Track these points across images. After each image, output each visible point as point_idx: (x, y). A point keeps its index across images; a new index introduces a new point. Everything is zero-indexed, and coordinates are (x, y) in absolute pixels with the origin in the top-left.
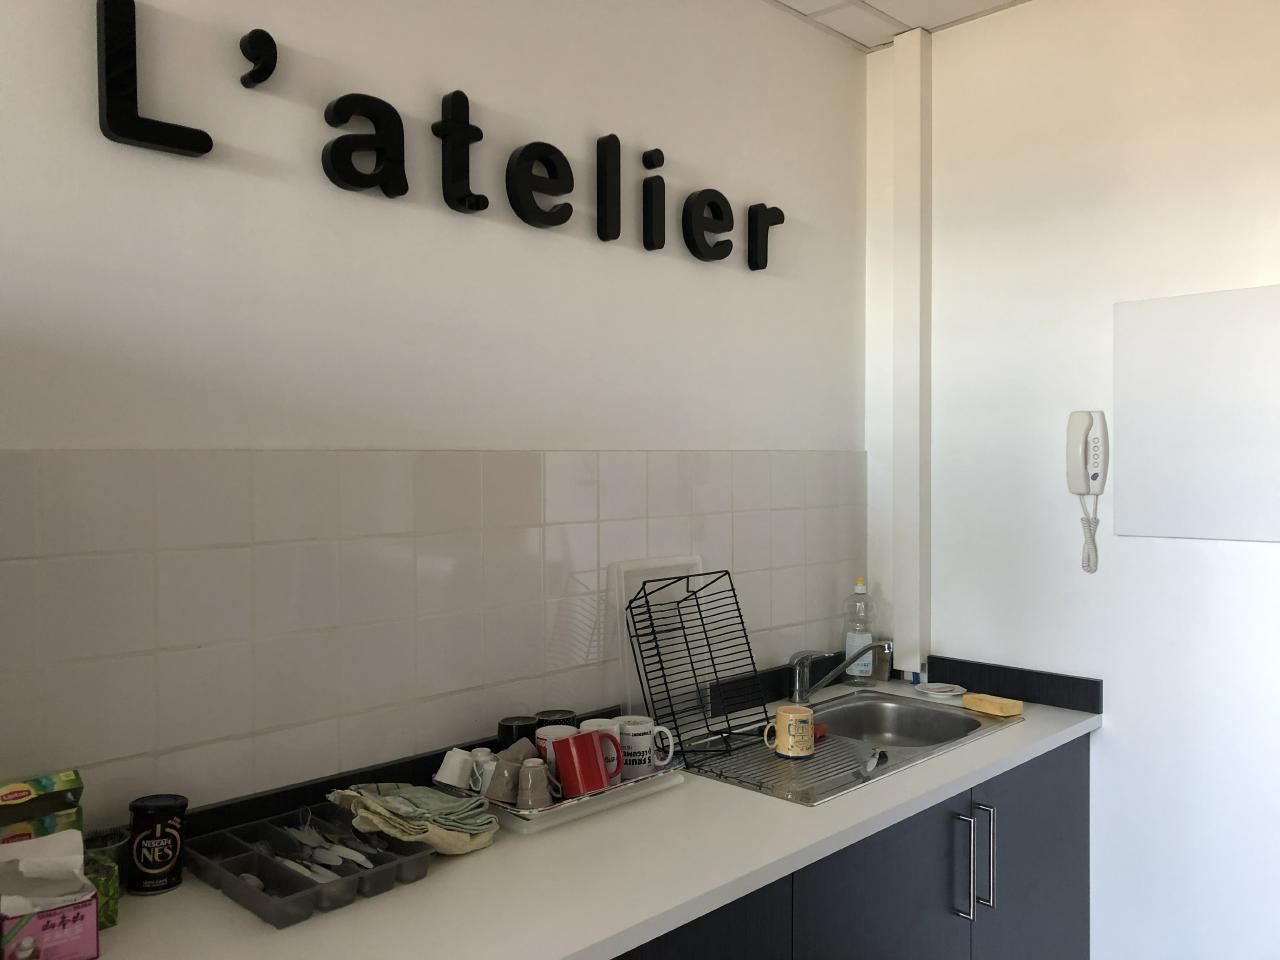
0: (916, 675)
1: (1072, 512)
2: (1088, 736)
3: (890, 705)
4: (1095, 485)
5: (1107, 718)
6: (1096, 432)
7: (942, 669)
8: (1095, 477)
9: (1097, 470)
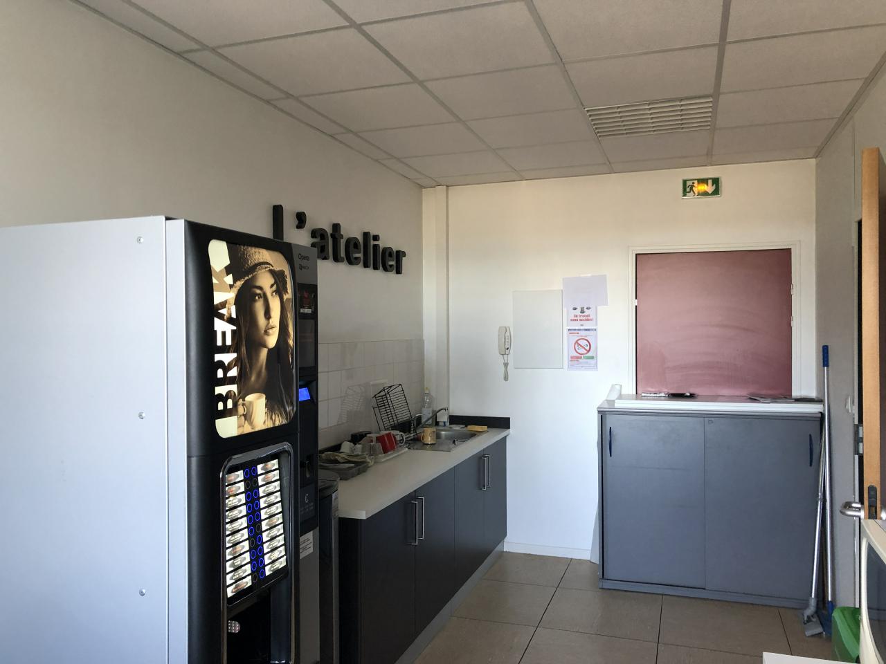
0: (444, 423)
1: (501, 360)
2: (506, 437)
3: (443, 432)
4: (507, 351)
5: (511, 431)
6: (508, 334)
7: (455, 420)
8: (507, 349)
9: (509, 346)
